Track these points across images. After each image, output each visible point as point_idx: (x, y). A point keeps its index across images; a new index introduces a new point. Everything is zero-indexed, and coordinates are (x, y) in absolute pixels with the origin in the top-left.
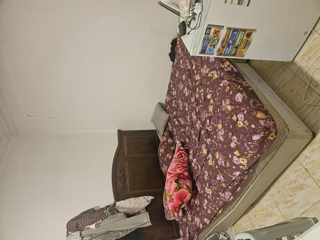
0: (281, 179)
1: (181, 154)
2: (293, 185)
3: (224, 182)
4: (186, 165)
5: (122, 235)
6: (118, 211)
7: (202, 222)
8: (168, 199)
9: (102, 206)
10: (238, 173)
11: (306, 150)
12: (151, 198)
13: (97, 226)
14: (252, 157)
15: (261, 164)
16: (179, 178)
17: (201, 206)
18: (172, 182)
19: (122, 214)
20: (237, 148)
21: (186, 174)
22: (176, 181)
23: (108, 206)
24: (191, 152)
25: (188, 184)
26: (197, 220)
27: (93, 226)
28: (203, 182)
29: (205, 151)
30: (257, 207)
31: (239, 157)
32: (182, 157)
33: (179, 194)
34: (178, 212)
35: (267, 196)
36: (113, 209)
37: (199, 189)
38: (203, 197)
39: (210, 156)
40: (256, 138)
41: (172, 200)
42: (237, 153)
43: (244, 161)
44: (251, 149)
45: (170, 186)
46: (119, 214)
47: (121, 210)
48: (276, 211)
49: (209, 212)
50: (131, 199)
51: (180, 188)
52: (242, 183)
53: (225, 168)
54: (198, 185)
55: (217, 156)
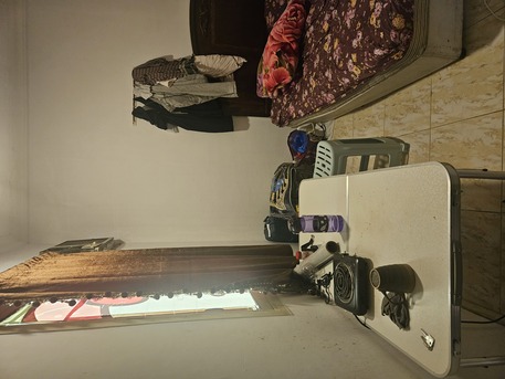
0: (403, 92)
1: (297, 9)
2: (410, 104)
3: (331, 83)
4: (297, 31)
5: (200, 101)
6: (197, 70)
7: (296, 112)
8: (264, 72)
9: (176, 57)
10: (347, 81)
11: (445, 70)
12: (243, 60)
13: (171, 84)
14: (367, 71)
15: (377, 79)
16: (283, 50)
17: (300, 94)
18: (272, 53)
19: (202, 76)
20: (357, 51)
21: (294, 46)
22: (278, 54)
23: (184, 59)
24: (312, 11)
25: (292, 63)
26: (291, 107)
27: (165, 83)
28: (311, 67)
29: (326, 27)
30: (366, 111)
31: (354, 63)
32: (296, 15)
33: (277, 72)
34: (272, 92)
35: (380, 104)
36: (190, 66)
37: (305, 73)
38: (305, 86)
39: (329, 37)
40: (378, 52)
41: (267, 77)
42: (354, 56)
43: (357, 71)
44: (369, 62)
45: (269, 58)
46: (198, 76)
47: (202, 70)
48: (381, 122)
49: (306, 105)
50: (215, 56)
51: (280, 65)
52: (349, 91)
53: (337, 67)
54: (305, 66)
55: (336, 44)
